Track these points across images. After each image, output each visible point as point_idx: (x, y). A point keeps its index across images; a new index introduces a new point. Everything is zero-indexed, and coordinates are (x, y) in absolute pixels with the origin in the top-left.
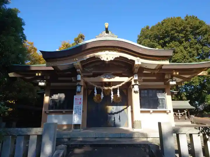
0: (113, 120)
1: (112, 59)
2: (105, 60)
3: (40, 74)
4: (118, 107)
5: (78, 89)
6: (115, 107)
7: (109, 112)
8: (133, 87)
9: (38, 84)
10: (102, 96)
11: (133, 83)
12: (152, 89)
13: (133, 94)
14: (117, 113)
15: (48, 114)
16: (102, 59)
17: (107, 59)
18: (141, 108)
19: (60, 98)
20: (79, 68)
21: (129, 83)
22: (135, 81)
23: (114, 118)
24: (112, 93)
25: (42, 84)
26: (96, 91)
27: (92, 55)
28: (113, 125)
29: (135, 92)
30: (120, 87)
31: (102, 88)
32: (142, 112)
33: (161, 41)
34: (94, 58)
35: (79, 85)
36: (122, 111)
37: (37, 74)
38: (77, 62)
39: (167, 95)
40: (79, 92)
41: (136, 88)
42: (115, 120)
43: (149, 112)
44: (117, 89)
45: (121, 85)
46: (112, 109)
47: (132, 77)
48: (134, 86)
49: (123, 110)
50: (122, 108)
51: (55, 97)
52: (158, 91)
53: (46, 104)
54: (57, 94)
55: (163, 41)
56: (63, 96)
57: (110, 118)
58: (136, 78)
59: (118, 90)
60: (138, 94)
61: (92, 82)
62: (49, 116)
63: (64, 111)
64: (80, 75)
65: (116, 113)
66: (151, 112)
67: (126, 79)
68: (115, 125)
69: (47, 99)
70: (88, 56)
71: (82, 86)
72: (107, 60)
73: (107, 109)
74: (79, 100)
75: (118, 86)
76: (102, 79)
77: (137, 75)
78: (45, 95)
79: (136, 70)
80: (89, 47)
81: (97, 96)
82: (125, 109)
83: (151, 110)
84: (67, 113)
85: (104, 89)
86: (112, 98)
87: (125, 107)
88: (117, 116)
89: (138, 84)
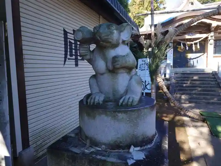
0: (192, 63)
5: (171, 45)
8: (209, 41)
10: (187, 48)
11: (209, 38)
14: (195, 58)
18: (214, 54)
21: (207, 38)
22: (212, 36)
23: (193, 61)
24: (194, 46)
26: (182, 45)
29: (211, 44)
30: (199, 42)
32: (214, 57)
36: (199, 56)
44: (197, 43)
45: (200, 40)
46: (190, 56)
47: (209, 34)
49: (201, 56)
57: (190, 61)
58: (212, 34)
67: (204, 36)
68: (193, 66)
71: (172, 43)
73: (187, 56)
76: (185, 37)
77: (213, 32)
79: (213, 29)
86: (194, 49)
87: (202, 54)
88: (195, 60)
89: (213, 38)
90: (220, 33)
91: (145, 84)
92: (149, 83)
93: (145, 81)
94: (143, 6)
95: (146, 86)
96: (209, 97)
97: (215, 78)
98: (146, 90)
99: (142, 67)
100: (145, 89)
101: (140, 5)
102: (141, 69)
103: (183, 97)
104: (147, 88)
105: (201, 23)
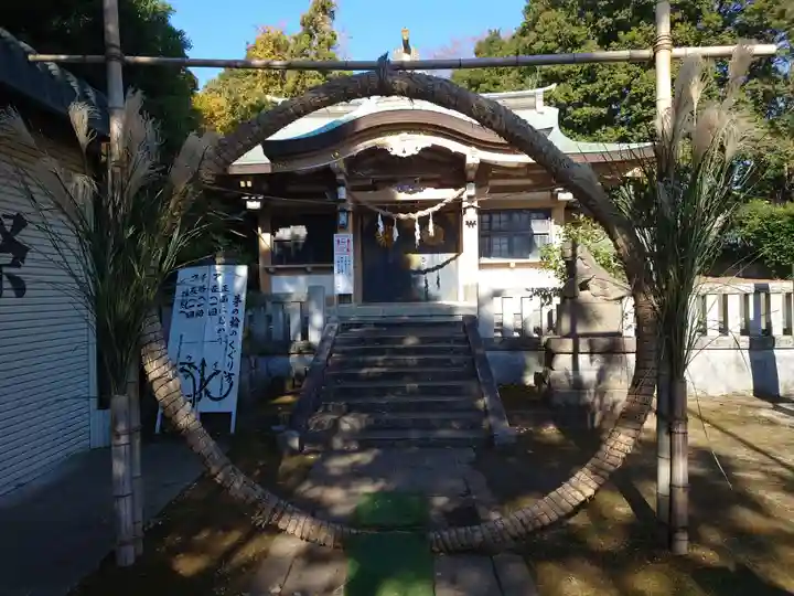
0: (424, 285)
1: (416, 153)
2: (400, 154)
3: (249, 184)
4: (436, 255)
5: (343, 218)
6: (427, 256)
7: (414, 267)
8: (465, 212)
9: (245, 205)
10: (396, 234)
11: (465, 203)
12: (520, 211)
13: (465, 227)
14: (433, 270)
15: (273, 274)
16: (392, 153)
17: (404, 152)
18: (480, 256)
19: (295, 237)
20: (341, 172)
21: (458, 202)
22: (470, 197)
23: (426, 281)
24: (417, 226)
25: (253, 205)
26: (380, 223)
27: (369, 143)
28: (423, 297)
29: (470, 224)
30: (435, 214)
31: (395, 216)
32: (481, 266)
33: (605, 21)
35: (344, 211)
36: (444, 264)
37: (242, 184)
38: (336, 161)
39: (555, 223)
40: (344, 227)
41: (471, 215)
42: (427, 286)
43: (508, 265)
44: (427, 217)
45: (436, 208)
46: (419, 260)
47: (463, 189)
48: (467, 210)
49: (448, 262)
50: (443, 257)
51: (284, 233)
52: (534, 215)
53: (267, 252)
54: (288, 226)
55: (610, 21)
56: (301, 231)
57: (416, 281)
58: (471, 191)
59: (431, 220)
60: (476, 227)
61: (372, 202)
62: (274, 279)
63: (309, 267)
64: (343, 185)
65: (428, 270)
66: (512, 265)
67: (448, 194)
68: (428, 298)
69: (266, 240)
70: (361, 147)
71: (348, 212)
72: (404, 155)
73: (408, 262)
74: (344, 245)
75: (430, 211)
76: (393, 195)
77: (473, 184)
78: (260, 230)
80: (362, 126)
81: (385, 233)
82: (451, 259)
83: (513, 262)
84: (317, 271)
85: (398, 219)
86: (418, 238)
87: (453, 255)
88: (432, 277)
89: (475, 204)
90: (494, 190)
91: (202, 375)
92: (218, 372)
93: (203, 363)
94: (282, 84)
95: (204, 382)
96: (433, 417)
97: (466, 340)
98: (205, 399)
99: (191, 304)
100: (199, 399)
101: (271, 79)
102: (187, 311)
103: (348, 423)
104: (207, 393)
105: (434, 149)
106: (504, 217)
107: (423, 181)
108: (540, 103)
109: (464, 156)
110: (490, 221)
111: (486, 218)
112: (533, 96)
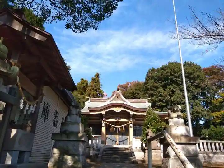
1: (120, 111)
2: (117, 111)
13: (130, 128)
16: (115, 111)
20: (104, 115)
29: (131, 127)
31: (115, 126)
33: (163, 83)
34: (111, 110)
40: (103, 127)
41: (131, 125)
55: (165, 83)
58: (131, 120)
60: (132, 128)
63: (93, 136)
75: (123, 126)
84: (95, 137)
89: (132, 123)
90: (136, 120)
105: (124, 111)
106: (139, 127)
107: (121, 117)
108: (147, 102)
109: (130, 113)
110: (136, 127)
111: (135, 126)
112: (145, 100)
